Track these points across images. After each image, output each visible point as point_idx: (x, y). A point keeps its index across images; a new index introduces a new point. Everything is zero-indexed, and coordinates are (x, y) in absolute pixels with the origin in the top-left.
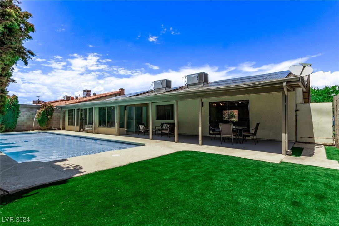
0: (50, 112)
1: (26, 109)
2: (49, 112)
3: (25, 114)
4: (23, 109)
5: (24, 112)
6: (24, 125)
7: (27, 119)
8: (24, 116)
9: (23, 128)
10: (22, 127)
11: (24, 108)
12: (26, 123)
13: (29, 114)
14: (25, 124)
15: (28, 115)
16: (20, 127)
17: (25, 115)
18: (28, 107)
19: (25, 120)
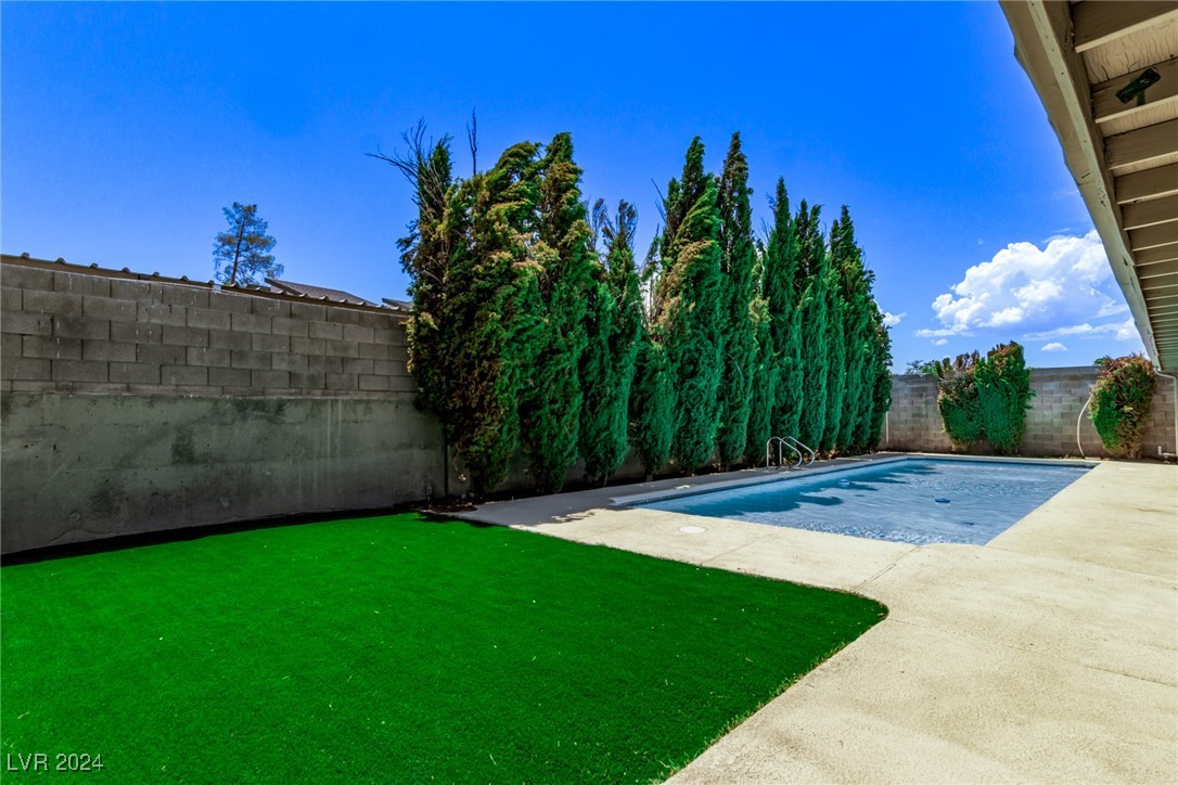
0: (1133, 390)
1: (1058, 383)
2: (1128, 391)
3: (1055, 401)
4: (1049, 384)
5: (1052, 392)
6: (1052, 438)
7: (1063, 415)
8: (1051, 408)
9: (1049, 445)
10: (1046, 442)
11: (1051, 379)
12: (1060, 430)
13: (1067, 400)
14: (1057, 435)
15: (1064, 403)
16: (1040, 442)
17: (1054, 405)
18: (1065, 377)
19: (1055, 420)
